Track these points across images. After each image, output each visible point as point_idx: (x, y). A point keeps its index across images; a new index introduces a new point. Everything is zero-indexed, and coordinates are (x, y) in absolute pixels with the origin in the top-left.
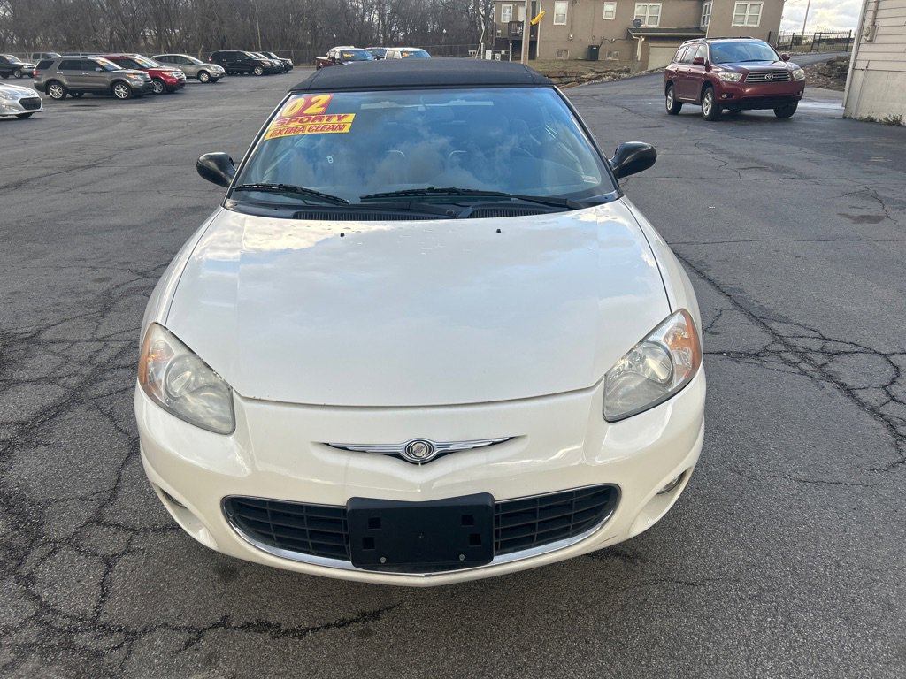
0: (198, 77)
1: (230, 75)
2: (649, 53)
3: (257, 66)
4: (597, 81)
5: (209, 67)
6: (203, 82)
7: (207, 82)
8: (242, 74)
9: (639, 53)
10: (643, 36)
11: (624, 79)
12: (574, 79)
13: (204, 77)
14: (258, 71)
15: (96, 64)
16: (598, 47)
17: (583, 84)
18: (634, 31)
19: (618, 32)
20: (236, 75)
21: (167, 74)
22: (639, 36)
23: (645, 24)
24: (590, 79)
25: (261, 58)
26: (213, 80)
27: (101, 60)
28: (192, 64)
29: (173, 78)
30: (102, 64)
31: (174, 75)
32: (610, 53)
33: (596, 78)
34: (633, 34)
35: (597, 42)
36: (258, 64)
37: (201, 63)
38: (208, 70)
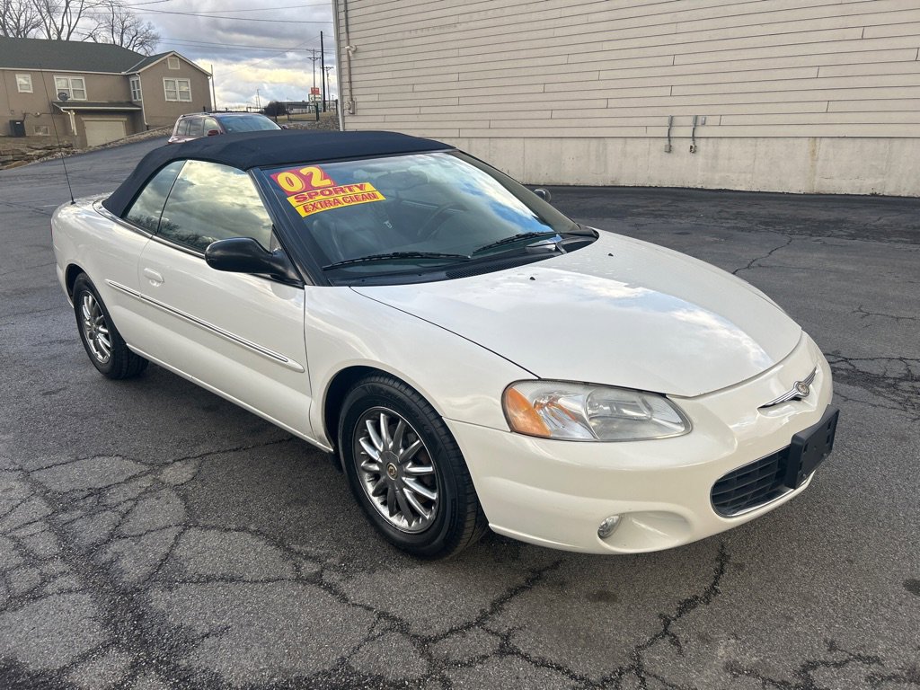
2: (84, 128)
4: (49, 158)
9: (74, 128)
10: (75, 110)
11: (80, 155)
12: (11, 158)
16: (22, 122)
17: (32, 163)
18: (61, 104)
19: (40, 106)
22: (69, 110)
23: (72, 98)
24: (39, 157)
32: (38, 129)
33: (47, 155)
34: (62, 108)
35: (18, 117)
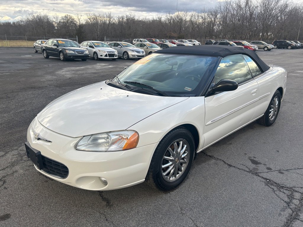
0: (264, 49)
1: (278, 48)
3: (289, 46)
5: (269, 46)
6: (265, 50)
7: (267, 50)
8: (284, 48)
13: (266, 49)
14: (290, 47)
15: (229, 44)
20: (281, 49)
21: (251, 47)
25: (293, 43)
26: (269, 50)
27: (231, 43)
28: (263, 44)
29: (252, 48)
30: (231, 44)
31: (253, 48)
36: (290, 45)
37: (267, 44)
38: (268, 47)
